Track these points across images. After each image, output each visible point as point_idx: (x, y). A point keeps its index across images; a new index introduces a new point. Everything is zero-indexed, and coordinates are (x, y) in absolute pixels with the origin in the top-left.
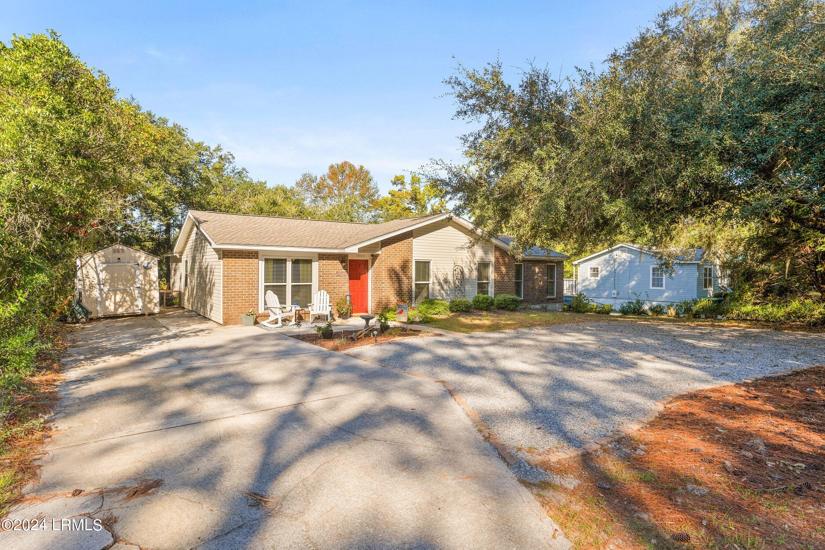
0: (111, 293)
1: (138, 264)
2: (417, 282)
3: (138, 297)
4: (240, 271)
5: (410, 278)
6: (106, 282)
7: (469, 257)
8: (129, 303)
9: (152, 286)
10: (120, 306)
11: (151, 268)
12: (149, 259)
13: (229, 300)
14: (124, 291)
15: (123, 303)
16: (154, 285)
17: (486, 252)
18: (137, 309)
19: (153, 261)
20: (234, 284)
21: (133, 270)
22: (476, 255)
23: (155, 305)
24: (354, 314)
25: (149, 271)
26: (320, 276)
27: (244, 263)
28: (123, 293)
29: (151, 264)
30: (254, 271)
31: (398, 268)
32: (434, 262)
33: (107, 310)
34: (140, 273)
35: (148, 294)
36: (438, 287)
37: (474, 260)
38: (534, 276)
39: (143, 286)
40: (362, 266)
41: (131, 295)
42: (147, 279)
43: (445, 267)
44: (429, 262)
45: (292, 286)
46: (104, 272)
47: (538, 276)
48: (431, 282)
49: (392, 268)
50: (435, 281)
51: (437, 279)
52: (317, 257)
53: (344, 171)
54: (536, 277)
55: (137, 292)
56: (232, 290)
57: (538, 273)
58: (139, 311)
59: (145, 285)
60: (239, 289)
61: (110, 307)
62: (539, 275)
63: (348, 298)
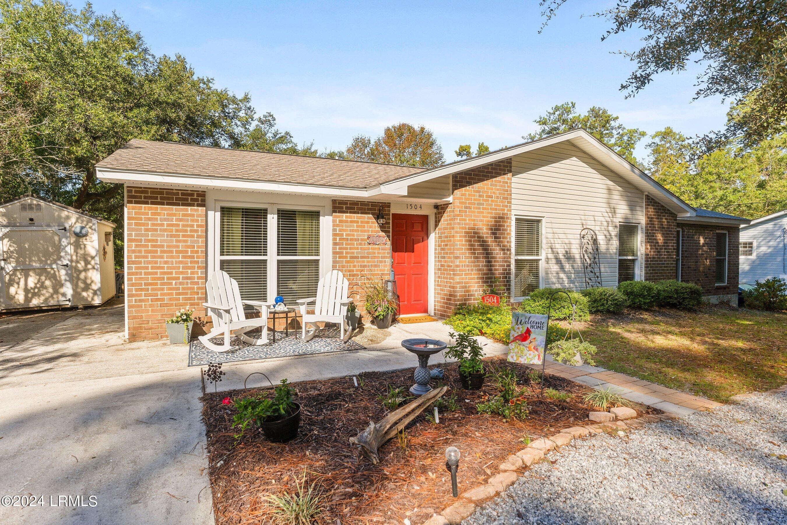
0: (18, 274)
1: (65, 229)
2: (520, 258)
3: (66, 280)
4: (165, 230)
5: (506, 249)
6: (11, 257)
7: (606, 215)
8: (51, 290)
9: (89, 263)
10: (35, 295)
11: (86, 235)
12: (83, 221)
13: (142, 290)
14: (41, 271)
15: (39, 290)
16: (93, 262)
17: (632, 207)
18: (64, 299)
19: (90, 224)
20: (153, 257)
21: (56, 238)
22: (618, 211)
23: (95, 293)
24: (402, 316)
25: (83, 240)
26: (335, 244)
27: (175, 215)
28: (40, 275)
29: (88, 229)
30: (197, 231)
31: (485, 232)
32: (549, 220)
33: (13, 302)
34: (69, 243)
35: (82, 275)
36: (555, 268)
37: (615, 220)
38: (697, 250)
39: (74, 264)
40: (418, 227)
41: (53, 277)
42: (81, 252)
43: (566, 231)
44: (539, 221)
45: (279, 262)
46: (6, 240)
47: (703, 251)
48: (542, 256)
49: (474, 229)
50: (550, 256)
51: (553, 252)
52: (329, 206)
53: (402, 134)
54: (700, 252)
55: (63, 272)
56: (147, 268)
57: (704, 245)
58: (67, 303)
59: (77, 262)
60: (163, 268)
61: (17, 296)
62: (705, 248)
63: (390, 287)
